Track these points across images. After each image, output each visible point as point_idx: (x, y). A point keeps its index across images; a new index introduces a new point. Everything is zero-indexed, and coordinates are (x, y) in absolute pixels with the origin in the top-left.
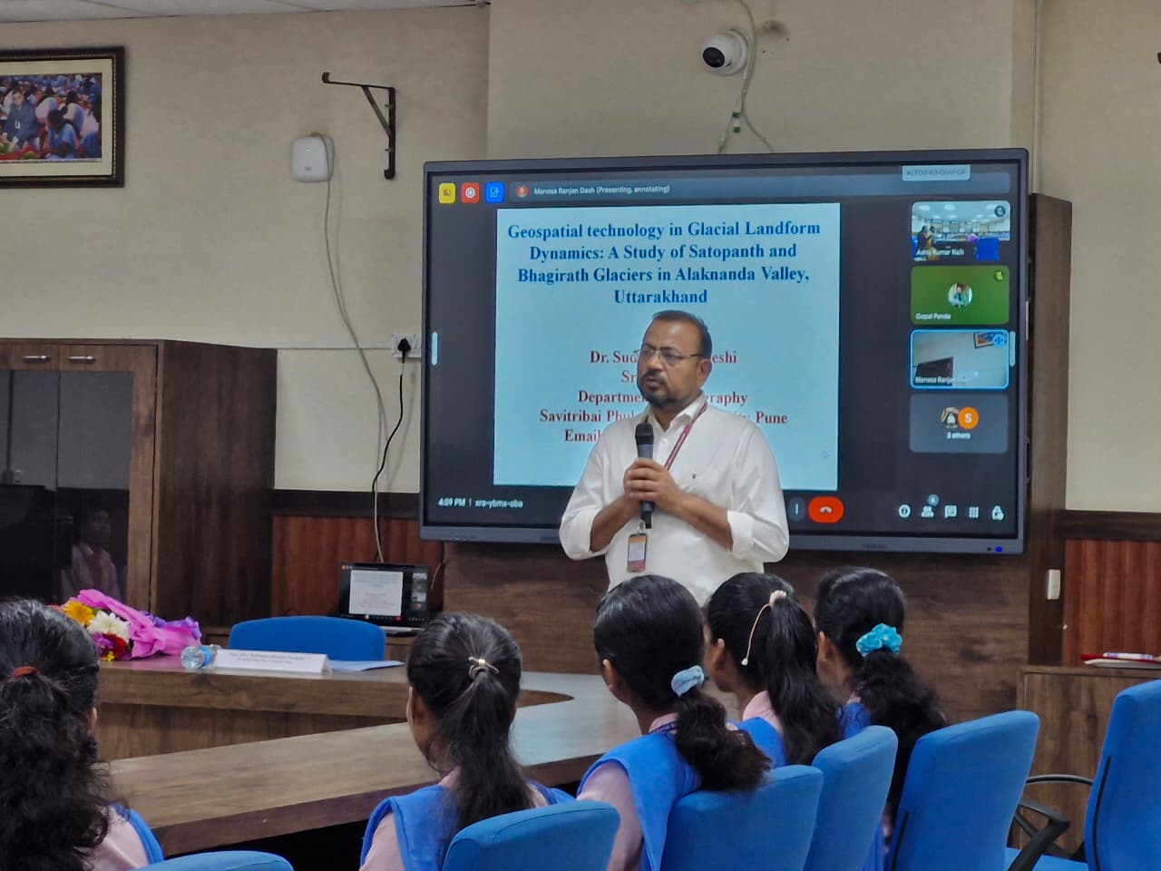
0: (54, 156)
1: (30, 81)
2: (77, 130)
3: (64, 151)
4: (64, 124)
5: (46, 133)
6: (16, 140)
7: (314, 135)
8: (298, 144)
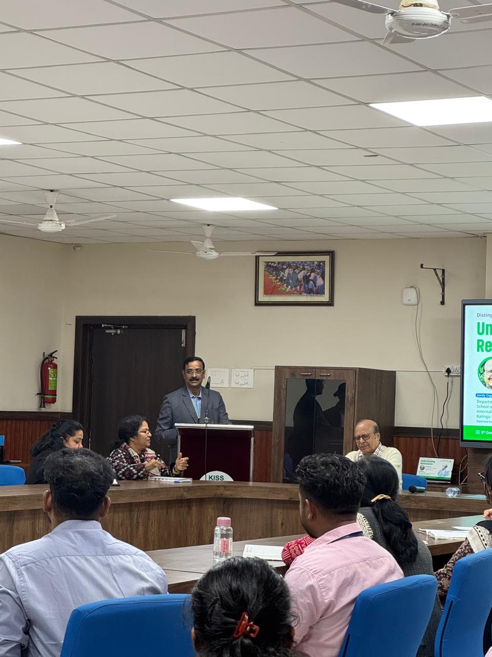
0: (305, 293)
1: (296, 263)
2: (315, 283)
4: (309, 281)
5: (302, 285)
6: (289, 287)
8: (405, 290)
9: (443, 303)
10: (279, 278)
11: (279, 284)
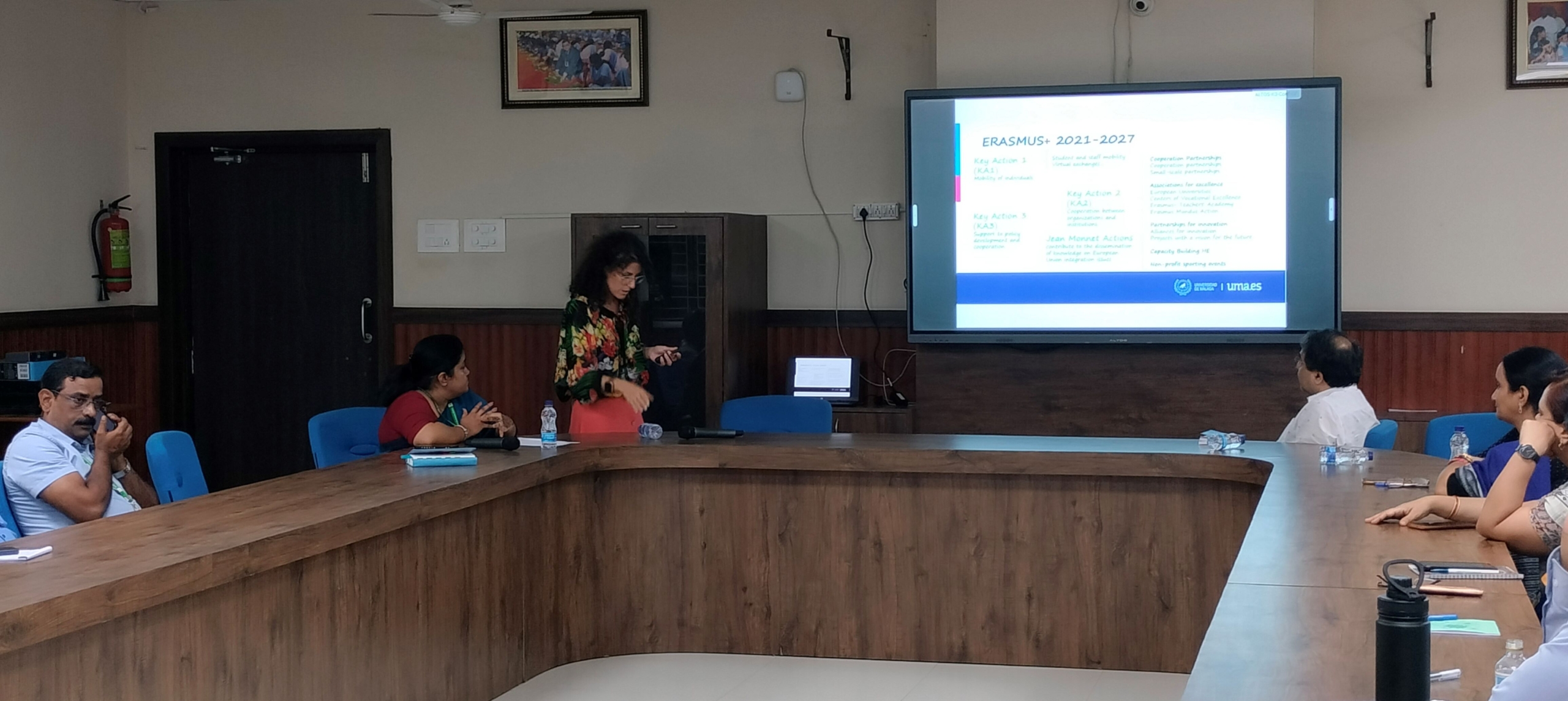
0: (596, 85)
1: (576, 33)
2: (612, 67)
3: (602, 82)
4: (602, 64)
5: (589, 70)
6: (565, 74)
7: (791, 70)
8: (779, 76)
11: (545, 68)
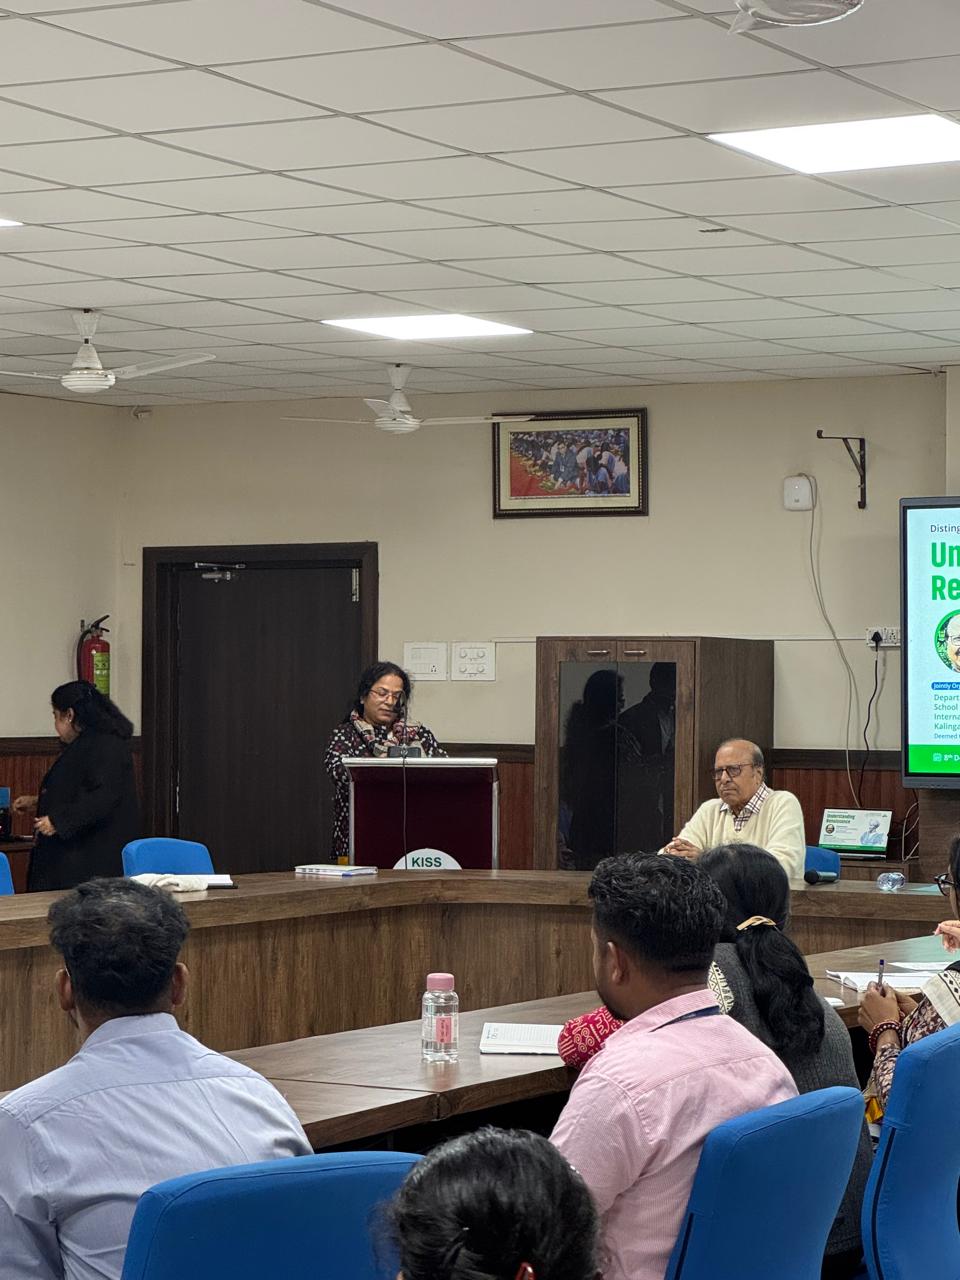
0: (592, 491)
1: (572, 434)
2: (610, 472)
4: (599, 468)
5: (585, 475)
6: (560, 480)
8: (788, 482)
9: (862, 505)
10: (539, 462)
11: (539, 474)
